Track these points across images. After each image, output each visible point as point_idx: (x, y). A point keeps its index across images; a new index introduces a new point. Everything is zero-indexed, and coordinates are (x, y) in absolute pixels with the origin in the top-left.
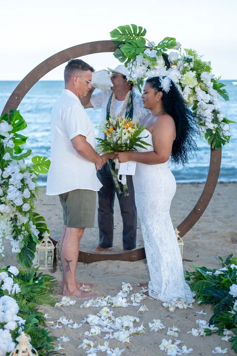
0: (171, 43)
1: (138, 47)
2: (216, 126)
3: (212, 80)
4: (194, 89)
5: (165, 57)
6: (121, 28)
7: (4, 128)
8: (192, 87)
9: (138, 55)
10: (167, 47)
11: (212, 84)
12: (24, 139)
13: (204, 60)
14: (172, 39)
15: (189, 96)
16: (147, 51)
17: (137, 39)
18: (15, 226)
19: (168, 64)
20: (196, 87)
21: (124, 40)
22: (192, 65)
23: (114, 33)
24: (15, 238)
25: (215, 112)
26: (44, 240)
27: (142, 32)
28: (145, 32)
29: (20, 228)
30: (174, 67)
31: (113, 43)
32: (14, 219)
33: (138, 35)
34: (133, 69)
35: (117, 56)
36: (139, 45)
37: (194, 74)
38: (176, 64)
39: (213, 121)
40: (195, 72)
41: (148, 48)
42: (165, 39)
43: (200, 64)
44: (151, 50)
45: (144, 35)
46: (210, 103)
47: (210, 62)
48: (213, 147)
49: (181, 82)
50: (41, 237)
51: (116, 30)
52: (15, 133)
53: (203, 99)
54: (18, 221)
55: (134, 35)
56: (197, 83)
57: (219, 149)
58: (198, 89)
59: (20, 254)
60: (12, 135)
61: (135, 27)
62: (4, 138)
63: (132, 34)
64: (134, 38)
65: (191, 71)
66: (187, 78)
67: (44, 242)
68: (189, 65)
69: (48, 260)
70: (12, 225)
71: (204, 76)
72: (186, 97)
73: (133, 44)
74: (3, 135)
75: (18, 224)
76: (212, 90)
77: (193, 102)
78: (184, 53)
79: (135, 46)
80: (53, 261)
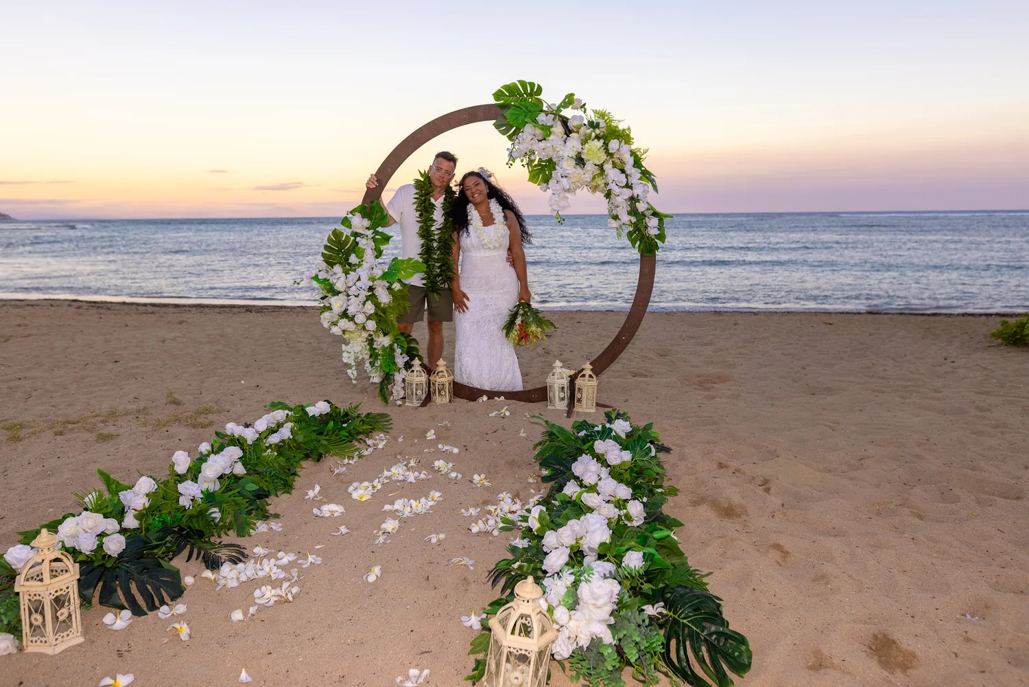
0: (569, 101)
1: (530, 111)
2: (634, 220)
3: (632, 154)
4: (601, 167)
5: (564, 121)
6: (504, 87)
7: (359, 223)
8: (598, 163)
9: (527, 123)
11: (631, 160)
12: (387, 239)
13: (621, 127)
14: (572, 95)
15: (594, 178)
16: (542, 118)
17: (530, 100)
18: (372, 349)
19: (568, 132)
20: (604, 163)
21: (512, 103)
22: (599, 131)
23: (498, 95)
24: (372, 364)
25: (633, 200)
26: (413, 369)
27: (535, 90)
28: (540, 89)
29: (377, 351)
30: (574, 135)
31: (498, 108)
32: (371, 341)
33: (531, 95)
35: (497, 126)
36: (530, 108)
37: (599, 144)
38: (578, 132)
39: (629, 213)
40: (602, 141)
41: (545, 111)
42: (567, 97)
43: (615, 131)
44: (547, 115)
45: (539, 95)
46: (628, 186)
47: (629, 129)
49: (583, 157)
50: (408, 366)
51: (499, 90)
52: (375, 230)
53: (616, 179)
54: (375, 343)
55: (524, 96)
56: (605, 157)
58: (608, 167)
59: (382, 382)
60: (370, 233)
61: (523, 83)
62: (360, 235)
63: (522, 94)
64: (525, 100)
65: (596, 140)
66: (590, 149)
67: (413, 371)
68: (594, 131)
69: (416, 394)
70: (368, 347)
71: (614, 145)
72: (588, 177)
73: (523, 107)
74: (358, 231)
75: (374, 346)
76: (629, 168)
77: (603, 185)
78: (591, 116)
79: (525, 110)
80: (424, 396)
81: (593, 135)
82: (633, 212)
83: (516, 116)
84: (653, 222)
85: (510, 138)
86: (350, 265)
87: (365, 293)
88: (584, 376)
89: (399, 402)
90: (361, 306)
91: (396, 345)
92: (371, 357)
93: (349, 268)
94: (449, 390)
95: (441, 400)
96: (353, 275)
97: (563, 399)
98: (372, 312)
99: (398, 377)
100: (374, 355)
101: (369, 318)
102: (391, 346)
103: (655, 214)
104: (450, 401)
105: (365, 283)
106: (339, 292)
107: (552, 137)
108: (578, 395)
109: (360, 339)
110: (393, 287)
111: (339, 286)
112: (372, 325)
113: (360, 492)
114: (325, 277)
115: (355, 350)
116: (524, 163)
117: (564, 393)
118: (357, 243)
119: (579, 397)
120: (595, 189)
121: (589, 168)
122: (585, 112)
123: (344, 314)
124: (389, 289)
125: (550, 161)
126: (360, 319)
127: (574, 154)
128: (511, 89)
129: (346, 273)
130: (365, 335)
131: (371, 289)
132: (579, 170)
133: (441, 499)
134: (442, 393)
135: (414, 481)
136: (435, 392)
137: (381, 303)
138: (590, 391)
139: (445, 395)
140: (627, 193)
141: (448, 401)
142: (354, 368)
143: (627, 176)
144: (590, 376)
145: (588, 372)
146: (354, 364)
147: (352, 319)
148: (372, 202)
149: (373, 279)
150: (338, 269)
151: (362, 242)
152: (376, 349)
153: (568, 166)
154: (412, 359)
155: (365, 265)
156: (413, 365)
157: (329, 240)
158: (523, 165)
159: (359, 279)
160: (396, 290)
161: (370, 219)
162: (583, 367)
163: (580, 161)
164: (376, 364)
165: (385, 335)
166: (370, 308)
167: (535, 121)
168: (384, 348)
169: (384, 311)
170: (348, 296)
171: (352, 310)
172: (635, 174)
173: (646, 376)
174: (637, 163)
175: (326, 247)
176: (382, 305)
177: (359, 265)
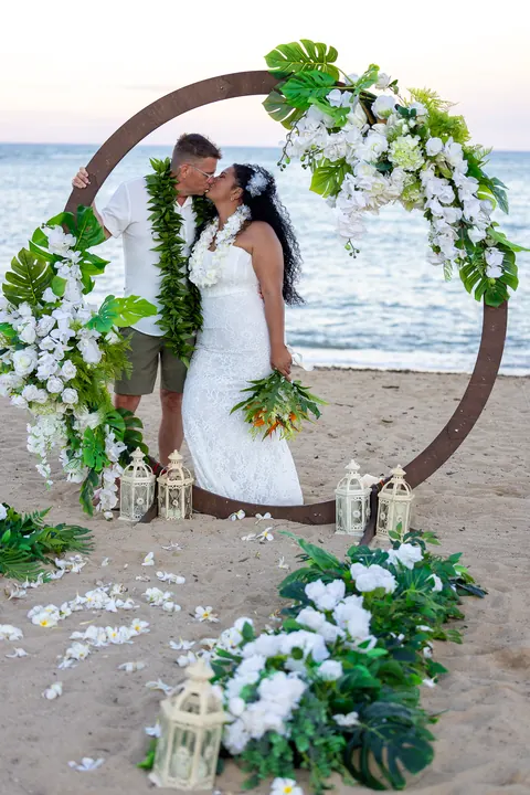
1: (318, 85)
2: (464, 254)
3: (467, 156)
4: (417, 174)
5: (368, 101)
6: (282, 48)
7: (59, 240)
8: (411, 169)
11: (463, 166)
12: (100, 265)
13: (451, 114)
15: (406, 190)
16: (335, 95)
17: (319, 68)
18: (72, 431)
19: (372, 119)
20: (421, 170)
22: (412, 123)
23: (273, 58)
24: (70, 454)
26: (132, 464)
27: (327, 54)
28: (334, 54)
29: (79, 435)
30: (379, 126)
31: (271, 77)
32: (69, 419)
33: (321, 60)
35: (269, 106)
36: (318, 81)
38: (385, 121)
40: (418, 138)
41: (340, 85)
43: (442, 121)
44: (343, 92)
45: (334, 60)
46: (457, 204)
47: (462, 118)
49: (389, 160)
50: (125, 459)
51: (273, 52)
52: (82, 251)
53: (438, 194)
54: (76, 423)
55: (312, 61)
56: (423, 162)
58: (428, 175)
59: (85, 484)
60: (75, 256)
61: (309, 45)
62: (60, 258)
63: (308, 59)
64: (313, 67)
65: (409, 136)
66: (400, 149)
67: (132, 468)
68: (407, 123)
69: (136, 504)
70: (65, 429)
71: (434, 145)
72: (396, 190)
73: (308, 79)
74: (58, 252)
75: (75, 428)
76: (459, 177)
77: (421, 201)
78: (405, 98)
79: (310, 83)
80: (148, 507)
81: (405, 129)
82: (463, 240)
83: (295, 92)
84: (495, 258)
85: (287, 124)
86: (43, 303)
87: (62, 349)
88: (391, 486)
89: (109, 515)
90: (57, 366)
91: (108, 426)
92: (69, 443)
93: (42, 309)
94: (186, 499)
95: (173, 514)
96: (46, 321)
97: (359, 521)
98: (73, 376)
99: (109, 476)
100: (73, 441)
101: (68, 385)
102: (100, 429)
103: (500, 246)
104: (187, 517)
105: (65, 332)
106: (26, 345)
107: (347, 127)
108: (381, 516)
109: (53, 417)
110: (107, 338)
111: (27, 335)
112: (71, 396)
113: (44, 615)
114: (5, 320)
115: (44, 433)
116: (306, 162)
117: (361, 510)
118: (56, 271)
119: (383, 518)
120: (410, 204)
121: (398, 178)
122: (396, 92)
123: (32, 378)
124: (101, 341)
125: (343, 162)
126: (55, 386)
127: (375, 156)
128: (291, 52)
129: (37, 316)
130: (61, 410)
131: (73, 341)
132: (382, 180)
133: (148, 630)
134: (176, 503)
135: (115, 610)
136: (164, 503)
137: (86, 364)
138: (400, 509)
139: (180, 507)
140: (454, 214)
141: (183, 516)
142: (44, 461)
143: (455, 190)
144: (403, 488)
145: (398, 481)
146: (43, 454)
147: (42, 385)
148: (81, 209)
149: (77, 327)
150: (25, 309)
151: (63, 270)
152: (77, 432)
153: (366, 174)
154: (132, 449)
155: (66, 305)
156: (132, 459)
157: (14, 265)
158: (303, 166)
159: (56, 326)
160: (111, 342)
161: (76, 234)
162: (393, 471)
163: (385, 166)
164: (77, 456)
165: (92, 410)
166: (70, 370)
167: (324, 101)
168: (89, 432)
169: (91, 375)
170: (39, 350)
171: (42, 374)
172: (469, 187)
173: (518, 495)
174: (473, 170)
175: (9, 275)
176: (89, 366)
177: (57, 305)
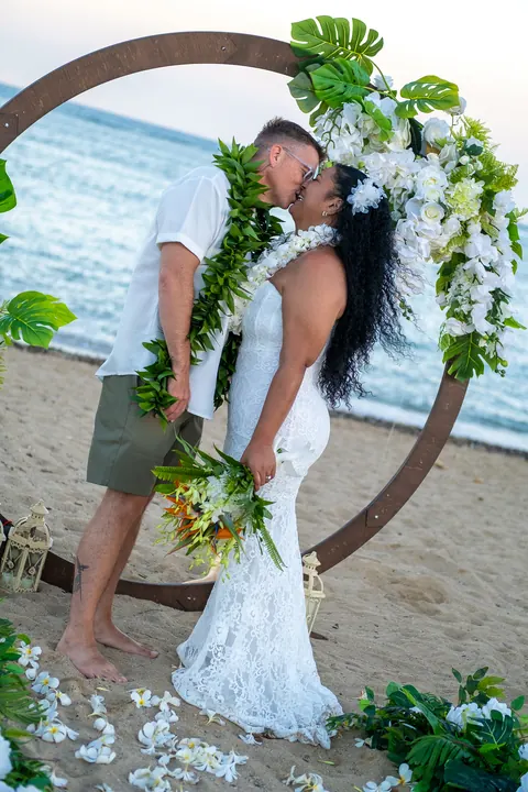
1: (354, 81)
2: (491, 329)
3: (511, 216)
4: (465, 225)
8: (463, 219)
9: (348, 101)
10: (431, 101)
11: (505, 224)
15: (449, 243)
16: (373, 98)
17: (354, 58)
19: (417, 144)
20: (471, 222)
21: (321, 54)
23: (304, 28)
27: (372, 45)
28: (381, 44)
30: (433, 156)
33: (360, 50)
34: (334, 136)
35: (295, 90)
36: (357, 75)
37: (477, 188)
38: (438, 152)
39: (488, 317)
41: (376, 89)
42: (429, 79)
44: (382, 97)
45: (374, 54)
46: (489, 269)
47: (515, 168)
48: (450, 372)
55: (350, 48)
56: (477, 213)
57: (463, 381)
58: (475, 228)
61: (360, 27)
63: (348, 44)
64: (345, 55)
65: (474, 180)
66: (462, 192)
68: (471, 163)
72: (443, 241)
73: (344, 69)
79: (348, 76)
81: (471, 169)
83: (329, 82)
128: (334, 28)
134: (33, 571)
139: (35, 575)
153: (431, 218)
167: (362, 103)
174: (512, 229)
